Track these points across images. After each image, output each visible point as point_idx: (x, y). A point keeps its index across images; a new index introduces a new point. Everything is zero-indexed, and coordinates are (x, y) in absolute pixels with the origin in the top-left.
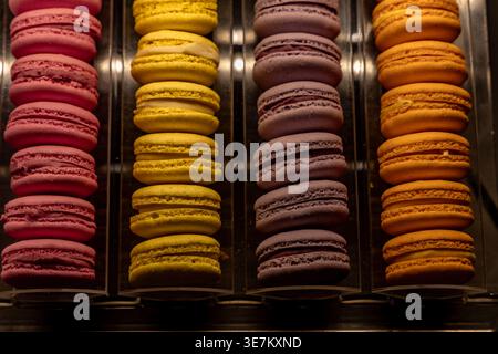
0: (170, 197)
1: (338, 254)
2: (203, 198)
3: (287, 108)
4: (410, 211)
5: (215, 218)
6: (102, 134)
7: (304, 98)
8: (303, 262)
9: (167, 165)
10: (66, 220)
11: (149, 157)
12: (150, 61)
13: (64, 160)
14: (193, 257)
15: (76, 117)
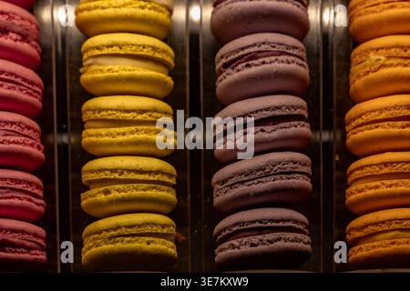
0: (122, 171)
1: (299, 236)
2: (157, 172)
3: (248, 66)
4: (377, 187)
5: (170, 195)
6: (46, 97)
7: (267, 53)
8: (263, 243)
9: (118, 134)
10: (12, 197)
11: (99, 124)
12: (96, 8)
13: (8, 127)
14: (147, 239)
15: (17, 76)
